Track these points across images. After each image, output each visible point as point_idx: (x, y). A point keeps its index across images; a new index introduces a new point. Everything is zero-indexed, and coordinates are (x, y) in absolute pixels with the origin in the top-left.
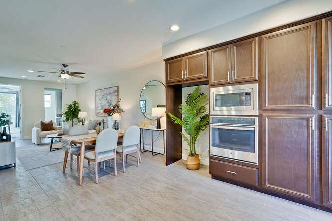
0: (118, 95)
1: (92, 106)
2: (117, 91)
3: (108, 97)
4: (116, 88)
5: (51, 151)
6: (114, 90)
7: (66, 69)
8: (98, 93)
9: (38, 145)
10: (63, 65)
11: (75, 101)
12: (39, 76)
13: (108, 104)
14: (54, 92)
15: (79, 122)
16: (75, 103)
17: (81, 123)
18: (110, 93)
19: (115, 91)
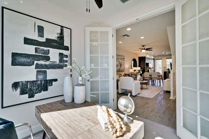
18: (121, 59)
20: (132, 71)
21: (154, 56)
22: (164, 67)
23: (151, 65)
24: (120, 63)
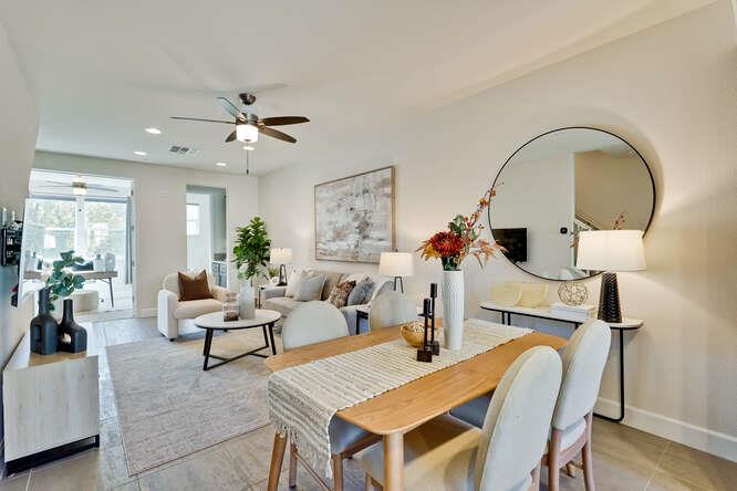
0: (393, 196)
1: (305, 232)
2: (393, 182)
3: (359, 204)
4: (387, 174)
5: (205, 368)
6: (379, 180)
7: (249, 109)
8: (324, 194)
9: (172, 340)
10: (243, 96)
11: (257, 219)
12: (175, 149)
13: (356, 224)
14: (205, 199)
15: (272, 275)
16: (257, 224)
17: (277, 278)
18: (365, 191)
19: (384, 183)
24: (357, 217)
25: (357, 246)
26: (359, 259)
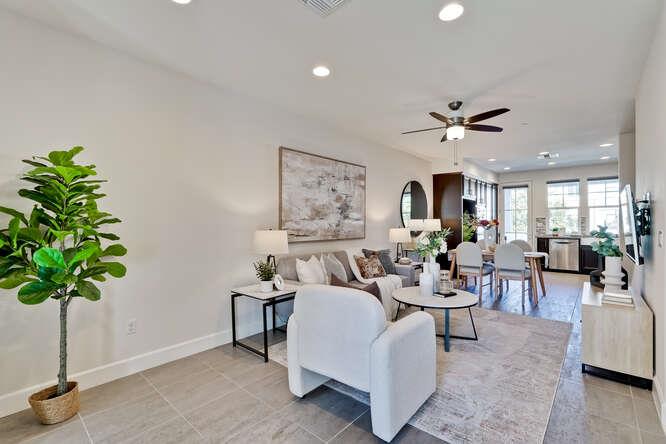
2: (365, 178)
3: (341, 187)
4: (363, 171)
6: (356, 172)
18: (346, 178)
19: (360, 177)
20: (400, 235)
21: (498, 175)
22: (538, 220)
23: (484, 212)
24: (338, 199)
25: (338, 225)
26: (340, 237)
